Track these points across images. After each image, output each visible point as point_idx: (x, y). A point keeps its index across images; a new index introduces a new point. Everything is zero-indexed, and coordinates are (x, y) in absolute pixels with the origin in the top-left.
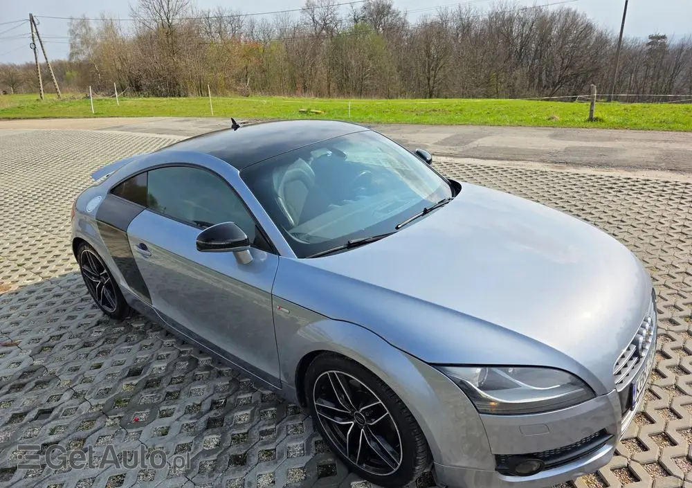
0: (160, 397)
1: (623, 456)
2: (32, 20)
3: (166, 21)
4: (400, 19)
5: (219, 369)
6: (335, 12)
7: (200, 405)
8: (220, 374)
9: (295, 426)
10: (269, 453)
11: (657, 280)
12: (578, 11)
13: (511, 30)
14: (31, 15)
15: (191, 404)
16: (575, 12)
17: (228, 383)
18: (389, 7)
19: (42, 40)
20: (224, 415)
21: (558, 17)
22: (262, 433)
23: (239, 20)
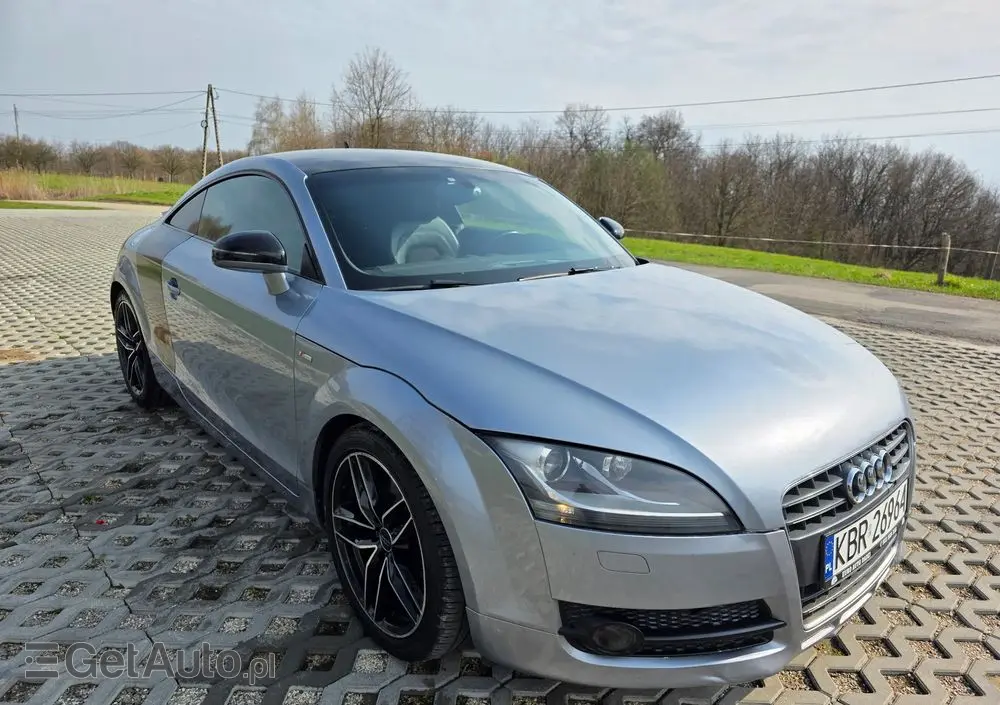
0: (146, 501)
1: (825, 693)
2: (210, 93)
3: (375, 111)
4: (690, 145)
5: (247, 483)
6: (602, 127)
7: (195, 520)
8: (246, 489)
9: (316, 566)
10: (260, 594)
11: (972, 473)
12: (954, 159)
13: (851, 173)
14: (210, 86)
15: (185, 517)
16: (949, 160)
17: (250, 500)
18: (677, 127)
19: (218, 118)
20: (221, 536)
21: (922, 165)
22: (264, 568)
23: (472, 124)
